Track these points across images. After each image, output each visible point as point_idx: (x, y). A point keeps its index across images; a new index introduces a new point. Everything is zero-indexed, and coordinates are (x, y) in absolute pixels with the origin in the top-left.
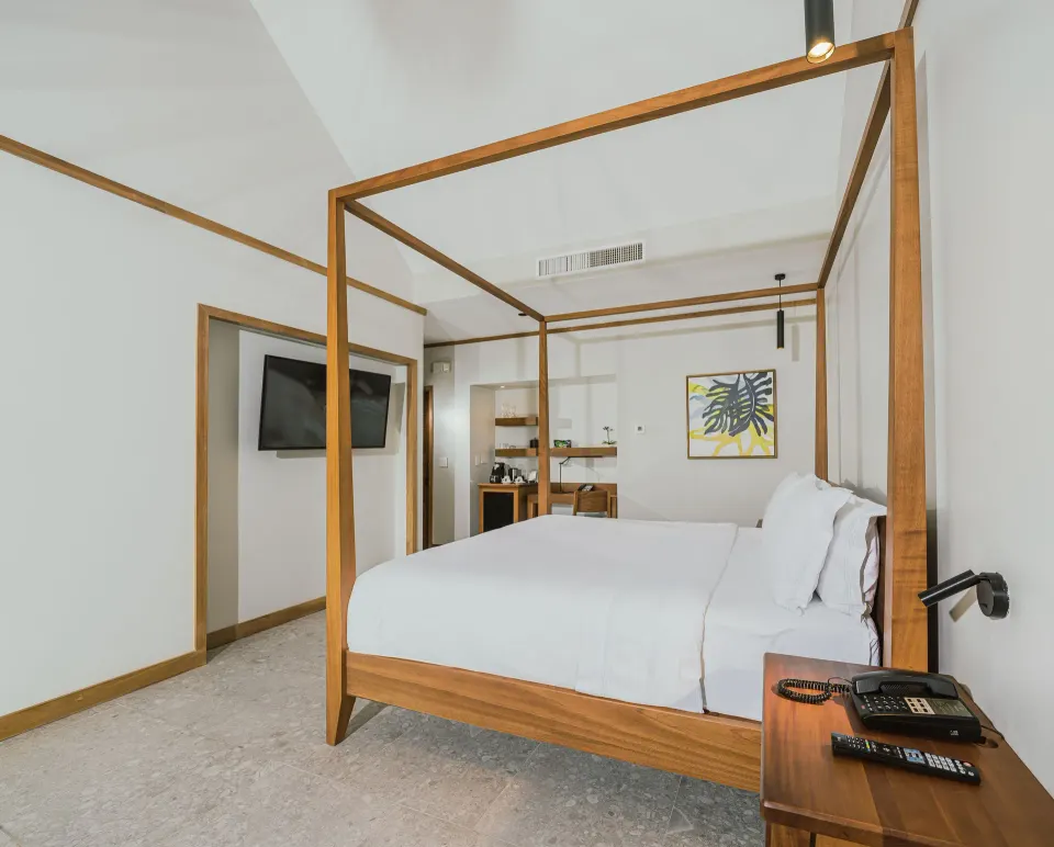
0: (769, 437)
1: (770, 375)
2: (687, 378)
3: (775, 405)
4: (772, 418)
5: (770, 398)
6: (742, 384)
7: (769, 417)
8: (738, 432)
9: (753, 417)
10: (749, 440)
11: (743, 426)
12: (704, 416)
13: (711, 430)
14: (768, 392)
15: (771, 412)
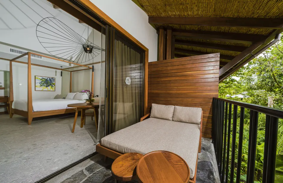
0: (54, 88)
1: (54, 78)
2: (35, 76)
3: (55, 83)
4: (55, 85)
5: (54, 82)
6: (48, 79)
7: (54, 85)
8: (48, 87)
9: (51, 85)
10: (49, 88)
11: (49, 86)
12: (40, 83)
13: (41, 86)
14: (54, 81)
15: (54, 84)
